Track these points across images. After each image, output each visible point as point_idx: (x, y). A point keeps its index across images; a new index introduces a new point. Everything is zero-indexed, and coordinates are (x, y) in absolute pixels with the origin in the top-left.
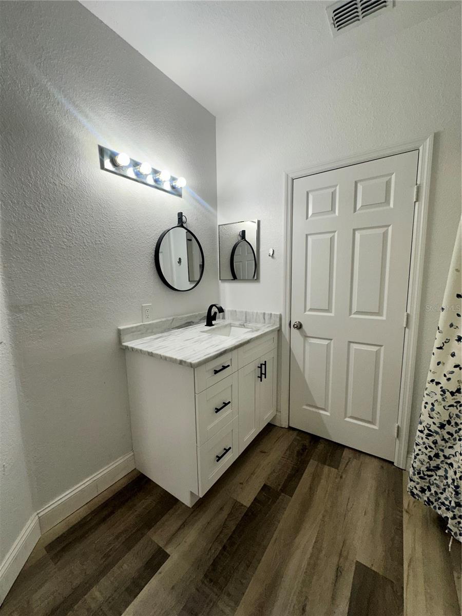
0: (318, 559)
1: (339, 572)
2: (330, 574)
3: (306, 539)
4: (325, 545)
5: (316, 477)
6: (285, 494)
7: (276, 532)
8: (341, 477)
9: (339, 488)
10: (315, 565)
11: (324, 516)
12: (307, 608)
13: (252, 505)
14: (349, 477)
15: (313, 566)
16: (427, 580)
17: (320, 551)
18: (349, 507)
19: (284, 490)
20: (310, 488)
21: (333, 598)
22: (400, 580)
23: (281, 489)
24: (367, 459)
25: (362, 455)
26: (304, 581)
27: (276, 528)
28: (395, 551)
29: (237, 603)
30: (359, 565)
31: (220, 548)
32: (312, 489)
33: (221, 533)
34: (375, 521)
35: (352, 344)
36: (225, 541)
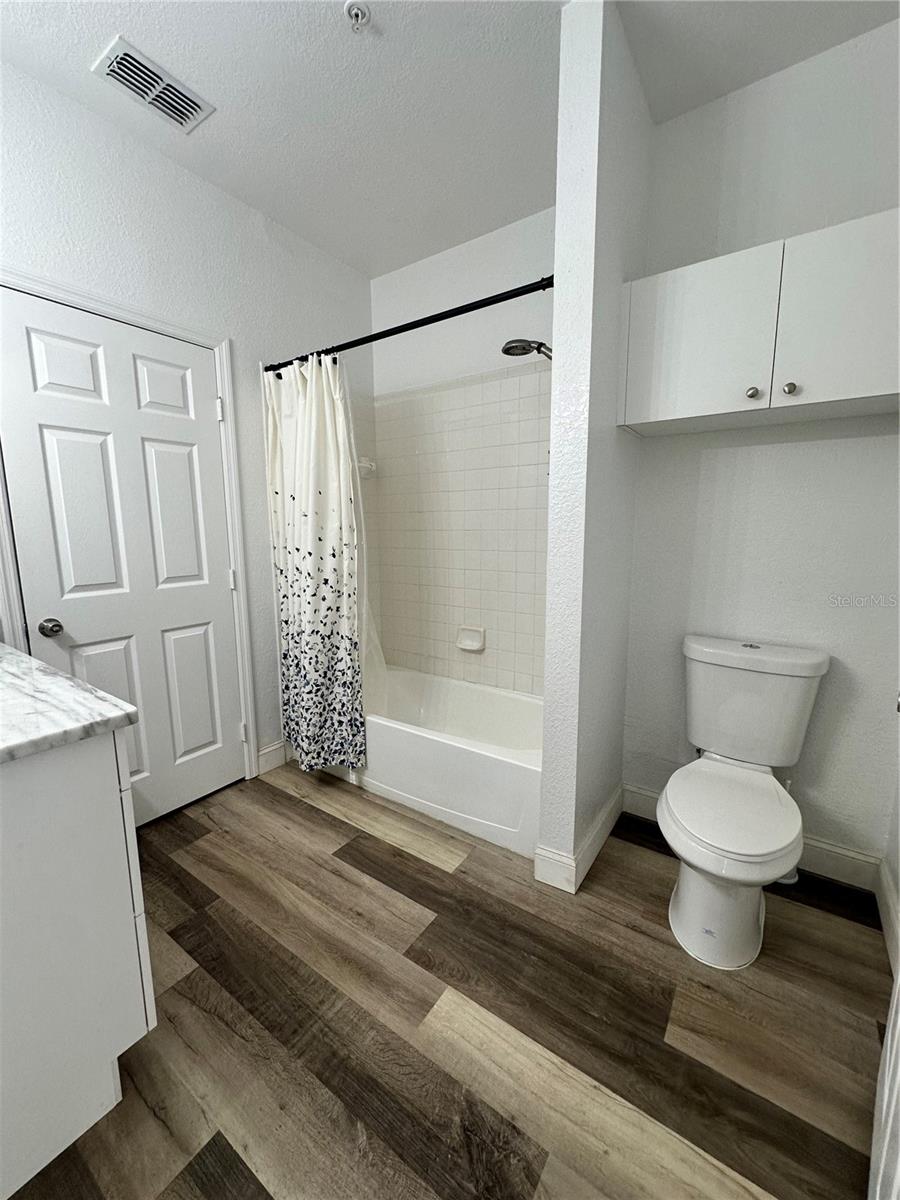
0: (316, 888)
1: (336, 873)
2: (336, 880)
3: (289, 895)
4: (305, 876)
5: (205, 859)
6: (209, 904)
7: (264, 928)
8: (227, 832)
9: (240, 840)
10: (323, 893)
11: (270, 867)
12: (360, 911)
13: (199, 958)
14: (231, 823)
15: (323, 896)
16: (365, 814)
17: (310, 884)
18: (272, 839)
19: (198, 906)
20: (220, 870)
21: (358, 885)
22: (358, 830)
23: (196, 910)
24: (220, 797)
25: (210, 800)
26: (334, 908)
27: (257, 927)
28: (334, 823)
29: (334, 991)
30: (335, 854)
31: (251, 1017)
32: (223, 869)
33: (221, 1018)
34: (301, 825)
35: (167, 634)
36: (241, 1008)
